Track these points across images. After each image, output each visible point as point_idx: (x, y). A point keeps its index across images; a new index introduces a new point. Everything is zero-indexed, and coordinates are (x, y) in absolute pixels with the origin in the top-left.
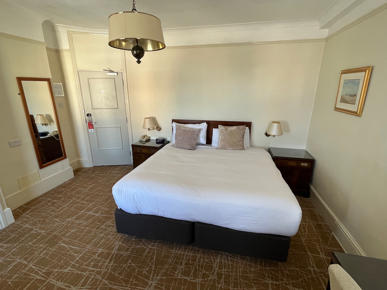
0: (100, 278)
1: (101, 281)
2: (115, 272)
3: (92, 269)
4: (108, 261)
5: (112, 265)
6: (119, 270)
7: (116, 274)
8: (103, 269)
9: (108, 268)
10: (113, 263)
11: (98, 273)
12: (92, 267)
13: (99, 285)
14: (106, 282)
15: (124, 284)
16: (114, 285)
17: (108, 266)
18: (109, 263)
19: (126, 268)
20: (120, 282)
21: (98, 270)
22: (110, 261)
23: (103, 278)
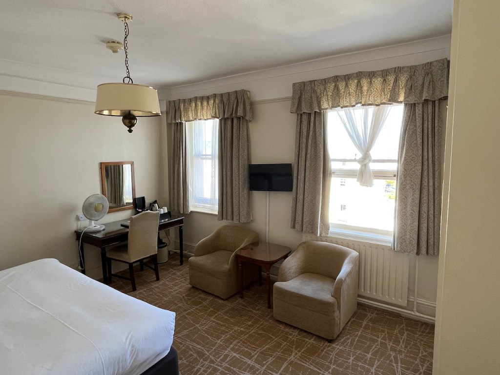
0: (211, 356)
1: (210, 354)
2: (196, 358)
3: (219, 368)
4: (201, 371)
5: (197, 365)
6: (191, 359)
7: (196, 356)
8: (207, 364)
9: (201, 363)
10: (195, 367)
11: (212, 362)
12: (219, 370)
13: (212, 352)
14: (207, 353)
15: (191, 347)
16: (199, 348)
17: (202, 366)
18: (200, 369)
19: (184, 359)
20: (194, 349)
21: (213, 365)
22: (198, 371)
23: (209, 356)
